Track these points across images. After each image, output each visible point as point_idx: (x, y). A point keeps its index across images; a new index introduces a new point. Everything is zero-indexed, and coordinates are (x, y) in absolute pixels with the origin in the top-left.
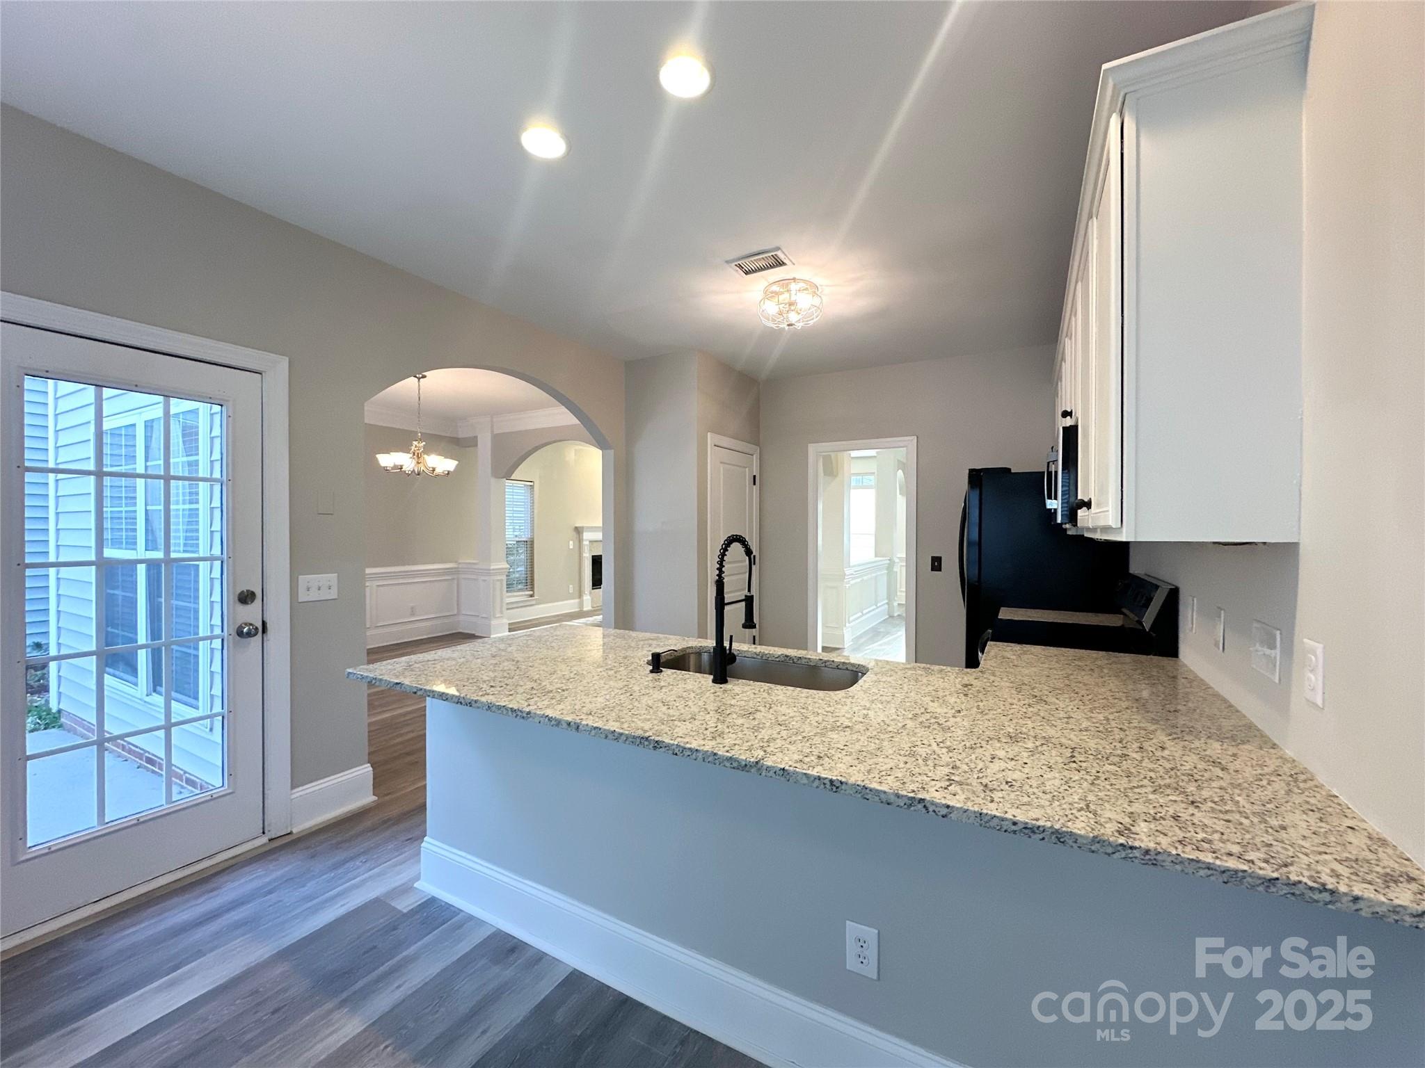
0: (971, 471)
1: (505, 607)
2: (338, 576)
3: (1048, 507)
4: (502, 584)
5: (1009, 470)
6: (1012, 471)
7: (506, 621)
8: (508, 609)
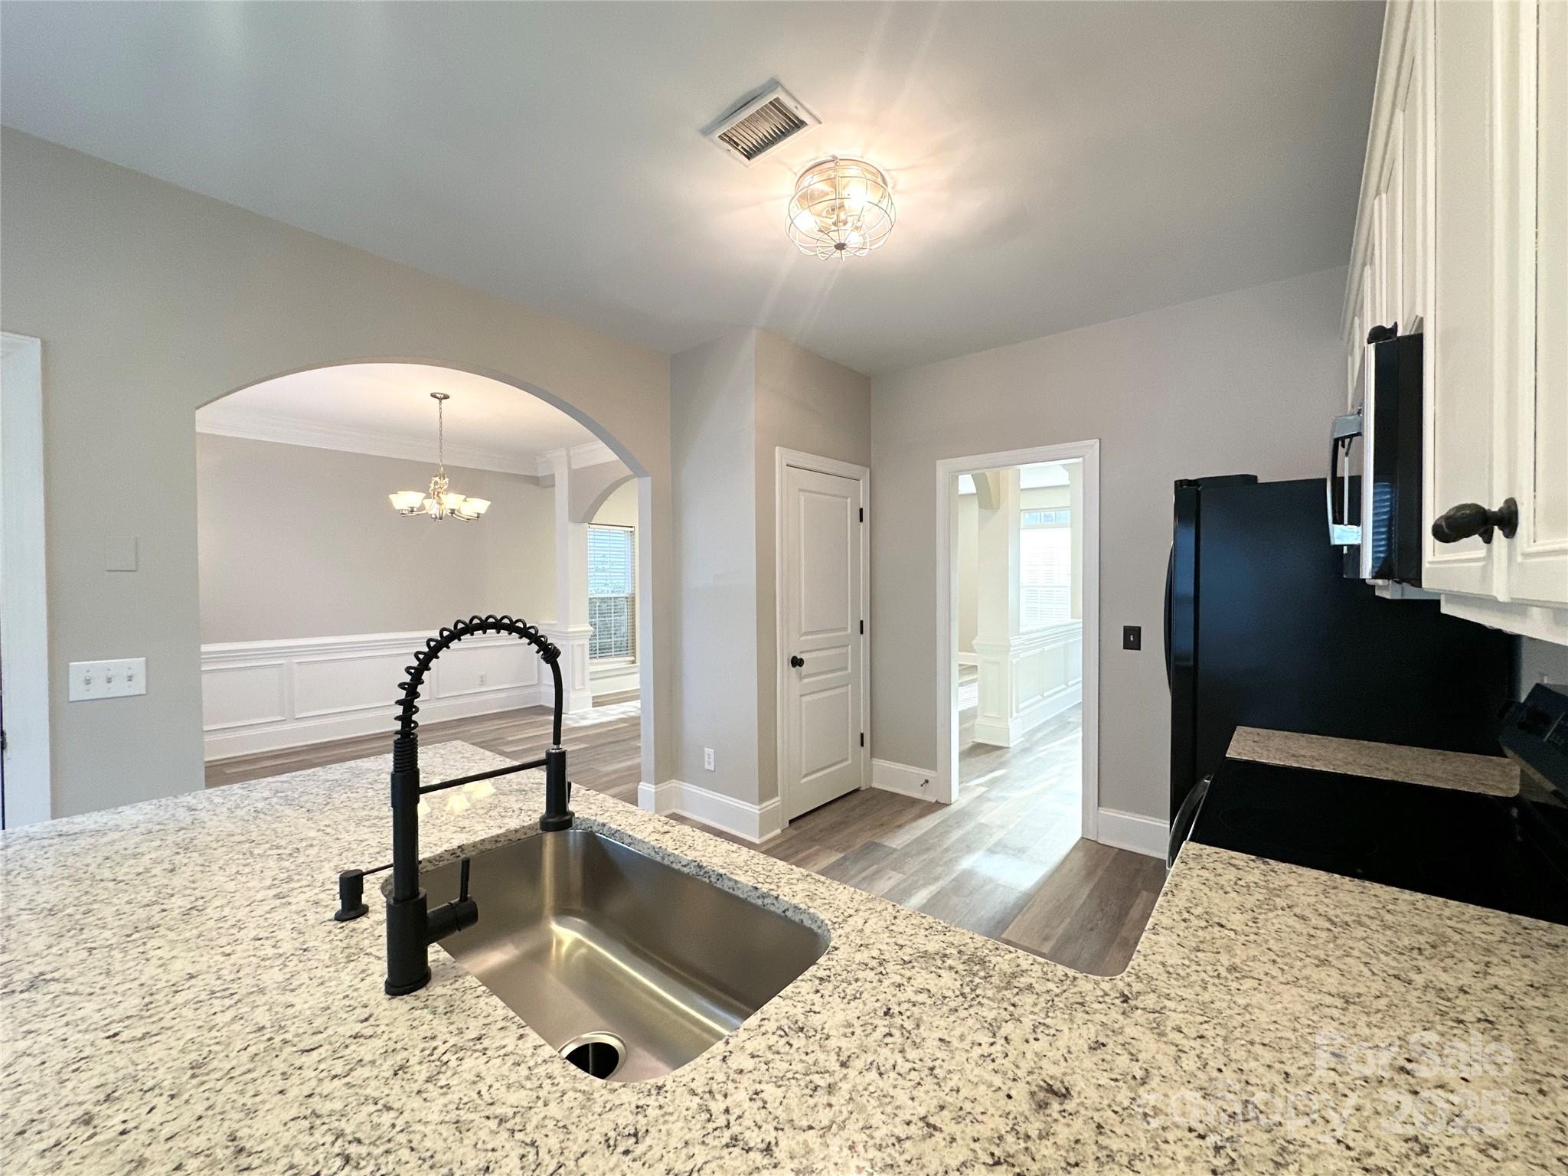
0: (1182, 486)
1: (587, 678)
2: (147, 663)
3: (1336, 541)
4: (583, 651)
5: (1251, 480)
6: (1261, 480)
7: (588, 695)
8: (592, 679)
